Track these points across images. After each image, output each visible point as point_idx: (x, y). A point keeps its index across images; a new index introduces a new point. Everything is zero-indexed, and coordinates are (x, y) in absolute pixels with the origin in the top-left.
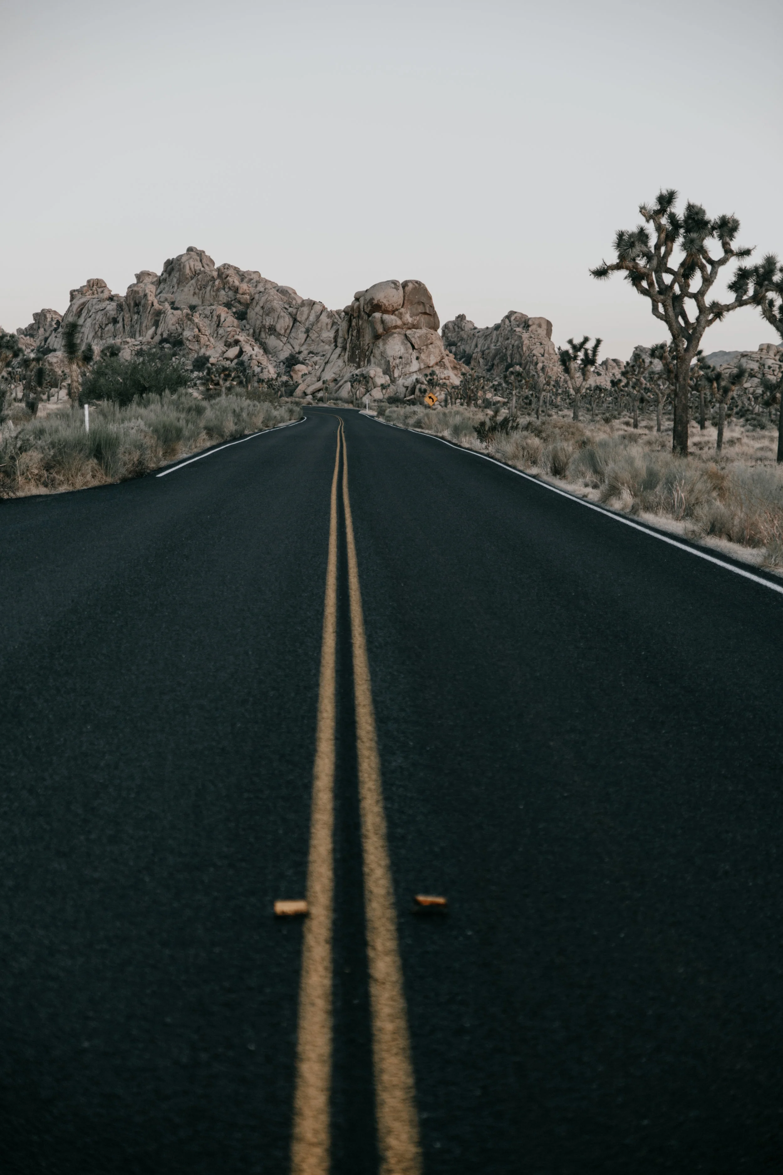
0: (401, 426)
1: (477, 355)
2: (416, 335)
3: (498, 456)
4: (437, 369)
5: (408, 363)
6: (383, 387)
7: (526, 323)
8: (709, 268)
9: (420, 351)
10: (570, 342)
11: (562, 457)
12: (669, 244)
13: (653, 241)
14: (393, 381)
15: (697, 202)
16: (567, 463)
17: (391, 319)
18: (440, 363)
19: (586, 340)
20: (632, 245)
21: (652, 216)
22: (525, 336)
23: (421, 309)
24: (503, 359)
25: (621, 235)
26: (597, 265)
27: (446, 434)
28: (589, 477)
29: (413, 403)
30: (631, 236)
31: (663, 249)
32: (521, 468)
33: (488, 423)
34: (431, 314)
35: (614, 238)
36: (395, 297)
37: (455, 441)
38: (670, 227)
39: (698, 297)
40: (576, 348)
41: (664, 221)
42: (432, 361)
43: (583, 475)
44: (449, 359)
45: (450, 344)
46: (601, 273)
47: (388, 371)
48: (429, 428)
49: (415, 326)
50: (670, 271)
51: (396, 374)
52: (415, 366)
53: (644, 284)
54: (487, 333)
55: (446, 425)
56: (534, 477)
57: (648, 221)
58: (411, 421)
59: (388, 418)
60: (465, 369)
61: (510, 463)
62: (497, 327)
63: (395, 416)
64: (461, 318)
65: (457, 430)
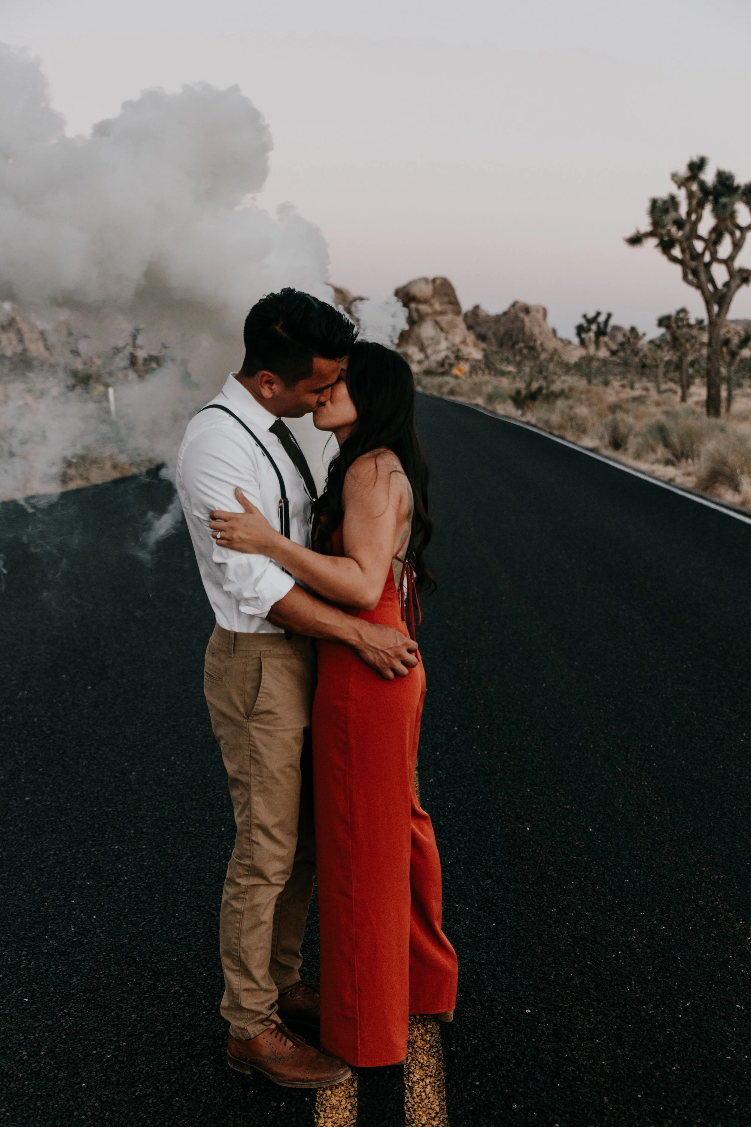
0: (435, 393)
1: (490, 335)
2: (444, 320)
3: (540, 425)
4: (462, 347)
5: (438, 343)
6: (420, 362)
7: (527, 310)
8: (738, 234)
9: (447, 332)
10: (585, 316)
11: (623, 430)
12: (699, 211)
13: (683, 210)
14: (427, 357)
15: (726, 168)
16: (627, 436)
17: (424, 308)
18: (464, 342)
19: (598, 314)
20: (666, 211)
21: (682, 183)
22: (527, 319)
23: (446, 299)
24: (510, 337)
25: (654, 202)
26: (631, 233)
27: (480, 401)
28: (661, 452)
29: (443, 374)
30: (665, 202)
31: (694, 217)
32: (573, 439)
33: (524, 392)
34: (454, 303)
35: (647, 205)
36: (426, 290)
37: (489, 408)
38: (699, 194)
39: (728, 262)
40: (591, 321)
41: (695, 187)
42: (457, 340)
43: (654, 450)
44: (471, 338)
45: (470, 327)
46: (635, 240)
47: (422, 349)
48: (461, 395)
49: (442, 313)
50: (700, 238)
51: (429, 351)
52: (444, 345)
53: (677, 252)
54: (497, 319)
55: (480, 393)
56: (592, 450)
57: (679, 187)
58: (446, 389)
59: (425, 388)
60: (483, 345)
61: (556, 432)
62: (505, 314)
63: (429, 385)
64: (477, 307)
65: (491, 398)
